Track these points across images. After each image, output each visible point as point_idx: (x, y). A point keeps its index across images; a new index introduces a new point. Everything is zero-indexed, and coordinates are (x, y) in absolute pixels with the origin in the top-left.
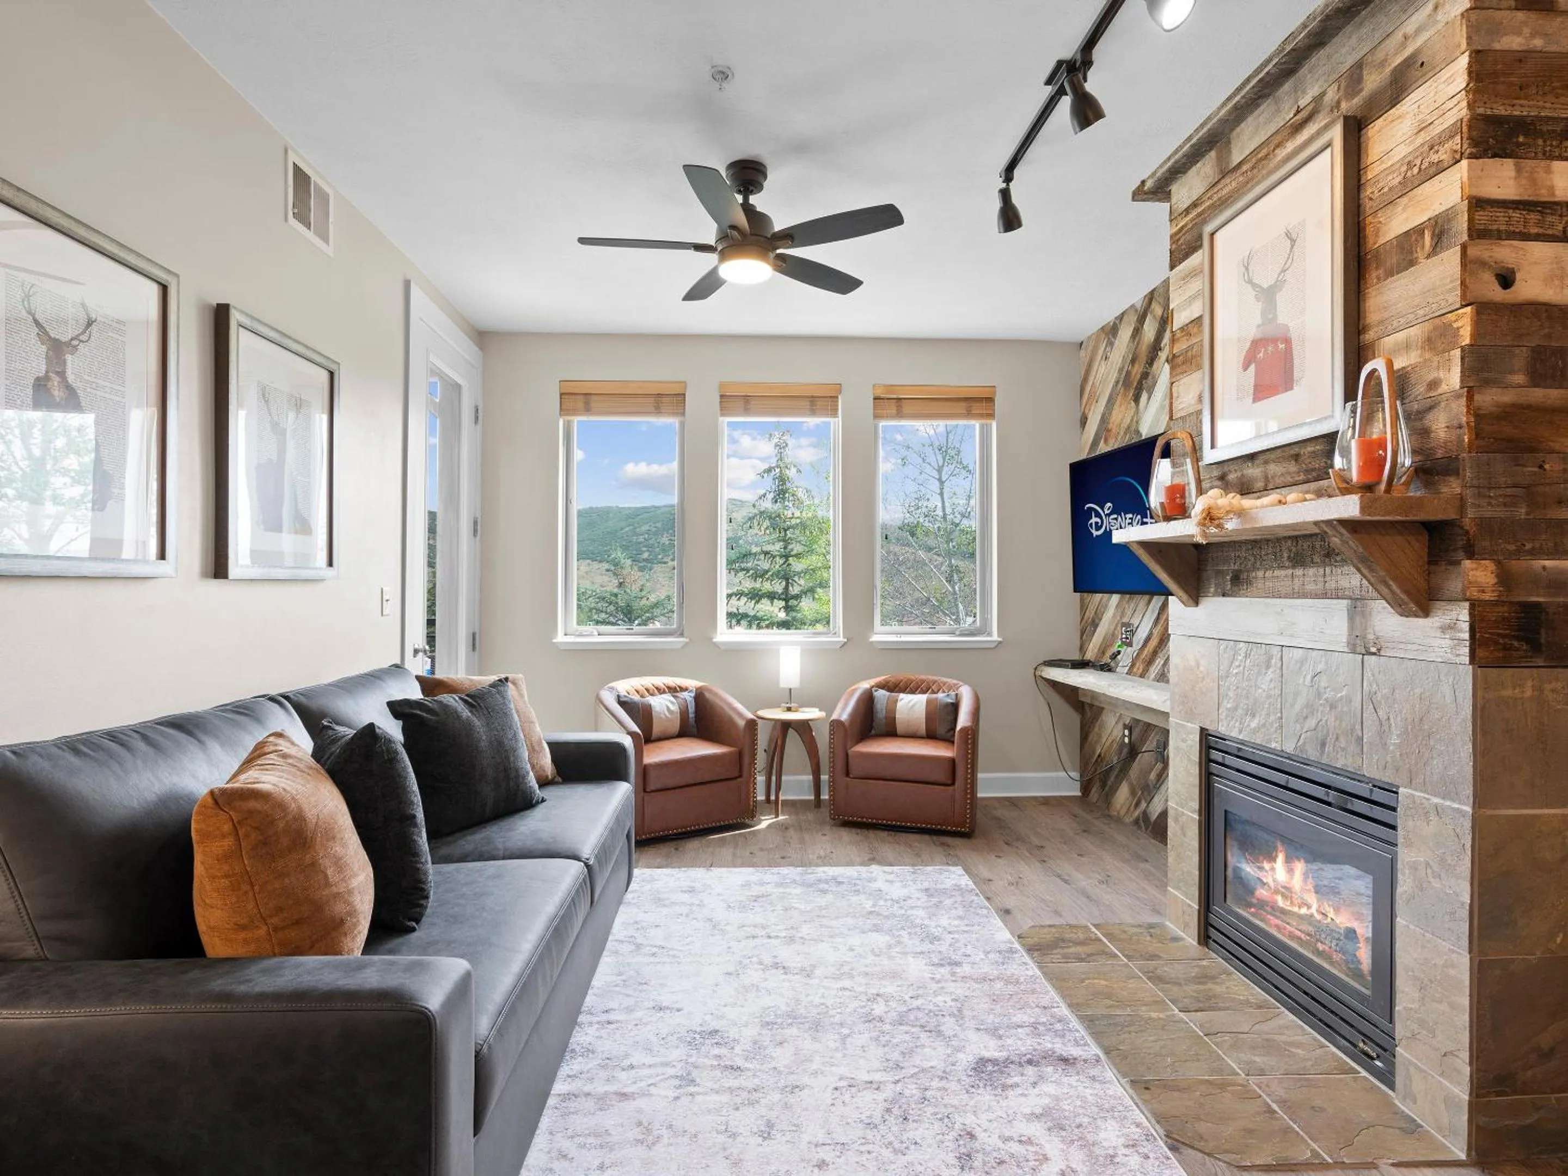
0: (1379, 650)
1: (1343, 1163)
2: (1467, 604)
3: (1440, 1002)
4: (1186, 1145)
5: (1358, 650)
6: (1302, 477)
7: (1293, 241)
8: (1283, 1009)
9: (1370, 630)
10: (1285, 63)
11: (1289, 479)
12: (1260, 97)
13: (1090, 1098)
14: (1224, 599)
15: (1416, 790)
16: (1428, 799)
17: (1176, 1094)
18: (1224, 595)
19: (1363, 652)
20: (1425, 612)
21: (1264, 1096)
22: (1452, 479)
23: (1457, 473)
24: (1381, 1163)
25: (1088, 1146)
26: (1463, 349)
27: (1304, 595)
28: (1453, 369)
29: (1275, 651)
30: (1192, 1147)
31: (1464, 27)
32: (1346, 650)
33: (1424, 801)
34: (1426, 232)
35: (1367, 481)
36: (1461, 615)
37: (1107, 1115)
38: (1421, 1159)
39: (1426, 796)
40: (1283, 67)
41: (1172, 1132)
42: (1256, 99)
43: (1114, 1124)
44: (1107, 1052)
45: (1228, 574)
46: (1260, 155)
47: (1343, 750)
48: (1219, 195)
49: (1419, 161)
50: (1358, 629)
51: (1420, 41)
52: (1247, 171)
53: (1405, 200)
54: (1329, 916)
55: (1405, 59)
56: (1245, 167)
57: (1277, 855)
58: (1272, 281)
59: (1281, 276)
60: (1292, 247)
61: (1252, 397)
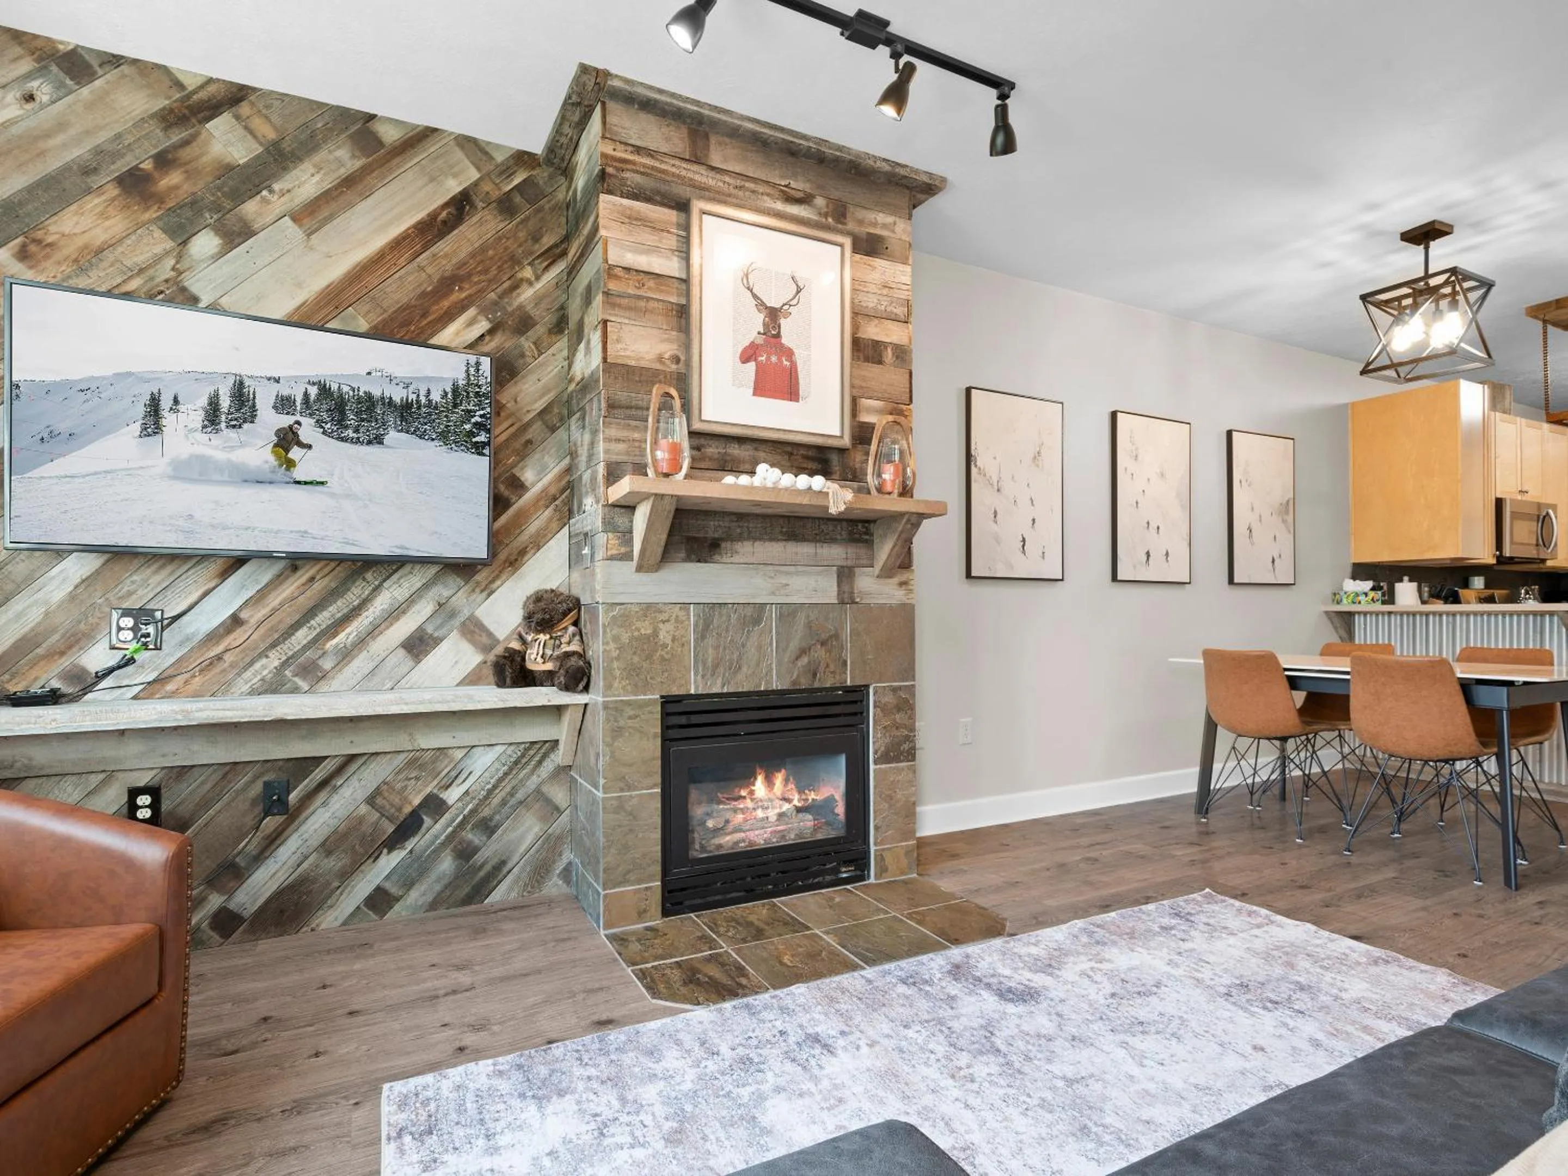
0: (863, 602)
5: (846, 601)
7: (799, 290)
9: (856, 588)
12: (765, 144)
14: (697, 564)
15: (881, 682)
18: (698, 561)
19: (850, 602)
32: (836, 602)
34: (889, 349)
36: (910, 576)
39: (889, 684)
42: (763, 142)
45: (705, 542)
46: (747, 185)
47: (832, 673)
48: (692, 176)
49: (885, 303)
50: (846, 588)
51: (884, 233)
52: (729, 184)
53: (876, 321)
54: (810, 798)
55: (876, 235)
56: (727, 179)
57: (756, 779)
58: (778, 306)
59: (786, 307)
60: (798, 292)
61: (751, 391)
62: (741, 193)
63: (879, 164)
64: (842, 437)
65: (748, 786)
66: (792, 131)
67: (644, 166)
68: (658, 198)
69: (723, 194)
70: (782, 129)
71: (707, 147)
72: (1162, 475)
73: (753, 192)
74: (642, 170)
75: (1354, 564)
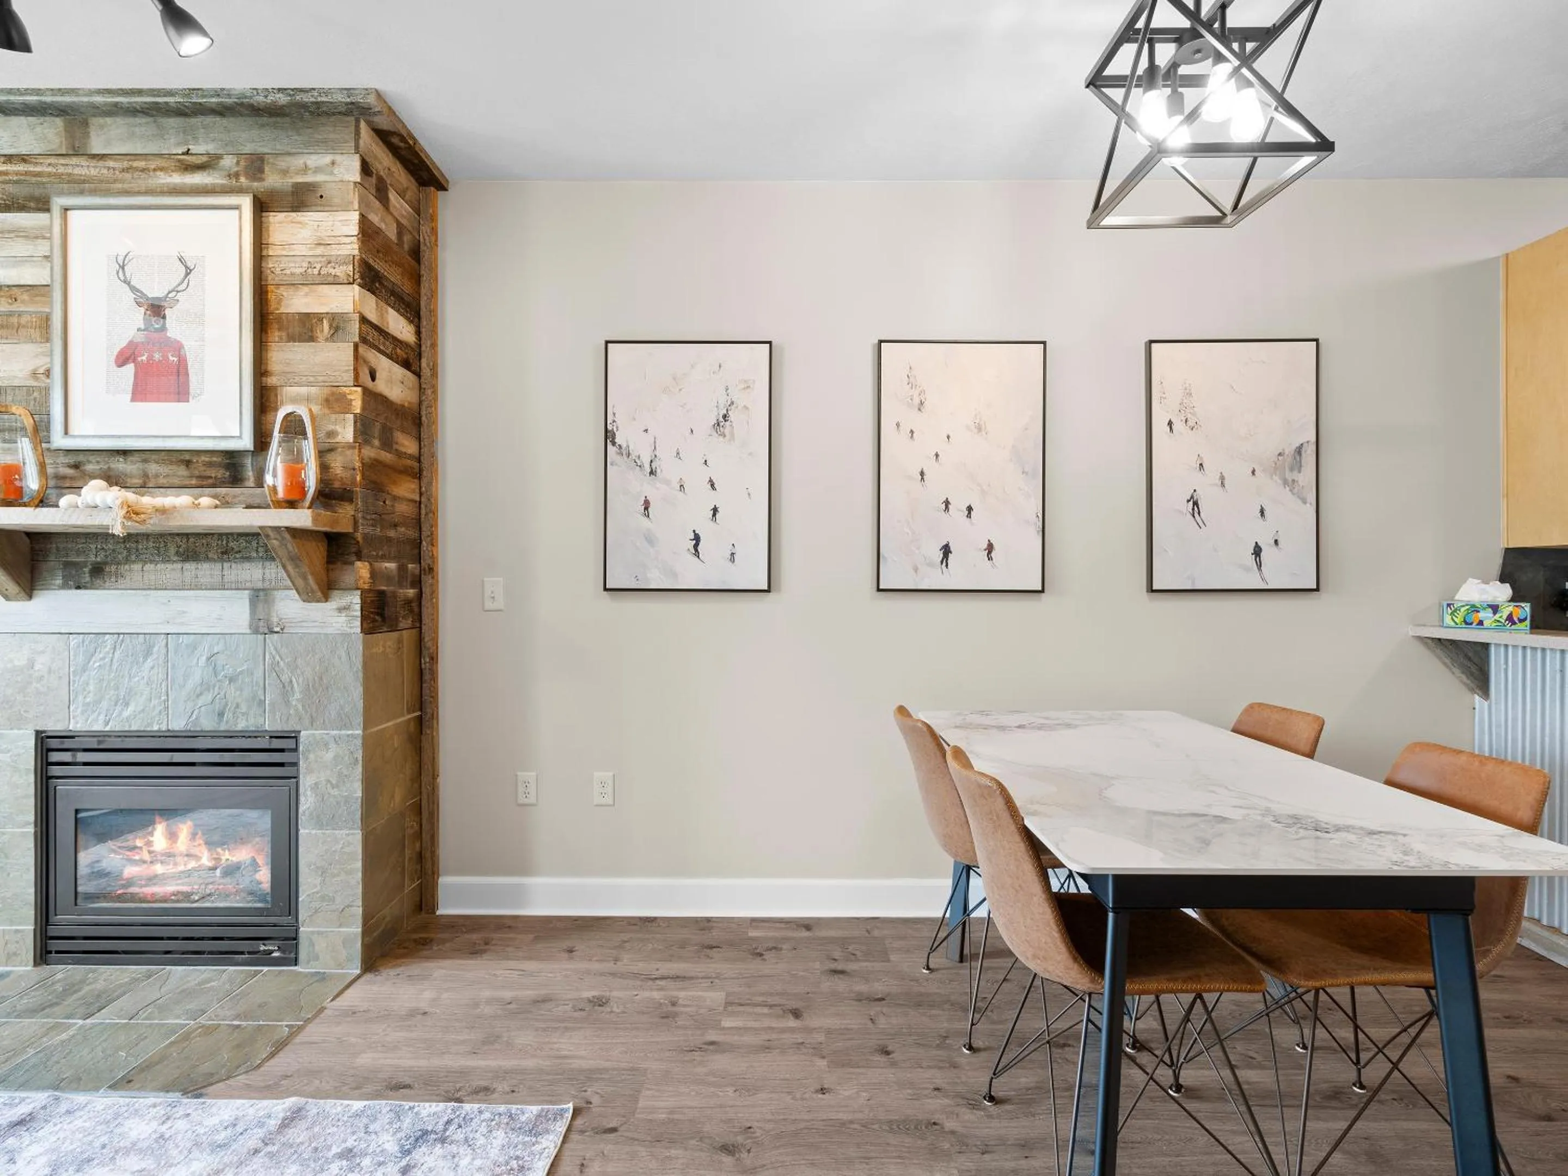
0: (282, 629)
1: (309, 1019)
2: (359, 592)
3: (338, 875)
4: (205, 1087)
5: (261, 630)
6: (194, 482)
7: (188, 271)
8: (168, 967)
9: (274, 614)
10: (185, 106)
11: (176, 481)
12: (143, 112)
13: (87, 1124)
14: (78, 591)
15: (316, 730)
16: (327, 734)
17: (158, 1067)
18: (78, 588)
19: (266, 631)
20: (326, 598)
21: (222, 1022)
22: (346, 504)
23: (351, 500)
24: (324, 1004)
25: (133, 1148)
26: (355, 415)
27: (198, 587)
28: (347, 425)
29: (161, 641)
30: (212, 1084)
31: (357, 194)
32: (248, 631)
33: (324, 736)
34: (325, 321)
35: (291, 498)
36: (355, 600)
37: (119, 1120)
38: (342, 987)
39: (326, 732)
40: (182, 108)
41: (185, 1089)
42: (138, 111)
43: (131, 1121)
44: (56, 1088)
45: (86, 567)
46: (135, 164)
47: (243, 714)
48: (70, 171)
49: (318, 266)
50: (261, 614)
51: (319, 178)
52: (114, 169)
53: (306, 289)
54: (224, 858)
55: (306, 183)
56: (111, 164)
57: (154, 829)
58: (160, 294)
59: (173, 294)
60: (187, 274)
61: (129, 396)
62: (128, 176)
63: (271, 98)
64: (240, 437)
65: (144, 837)
66: (153, 90)
67: (17, 173)
68: (32, 205)
69: (108, 182)
70: (139, 92)
71: (86, 135)
72: (979, 429)
73: (143, 170)
74: (15, 178)
75: (1508, 550)
